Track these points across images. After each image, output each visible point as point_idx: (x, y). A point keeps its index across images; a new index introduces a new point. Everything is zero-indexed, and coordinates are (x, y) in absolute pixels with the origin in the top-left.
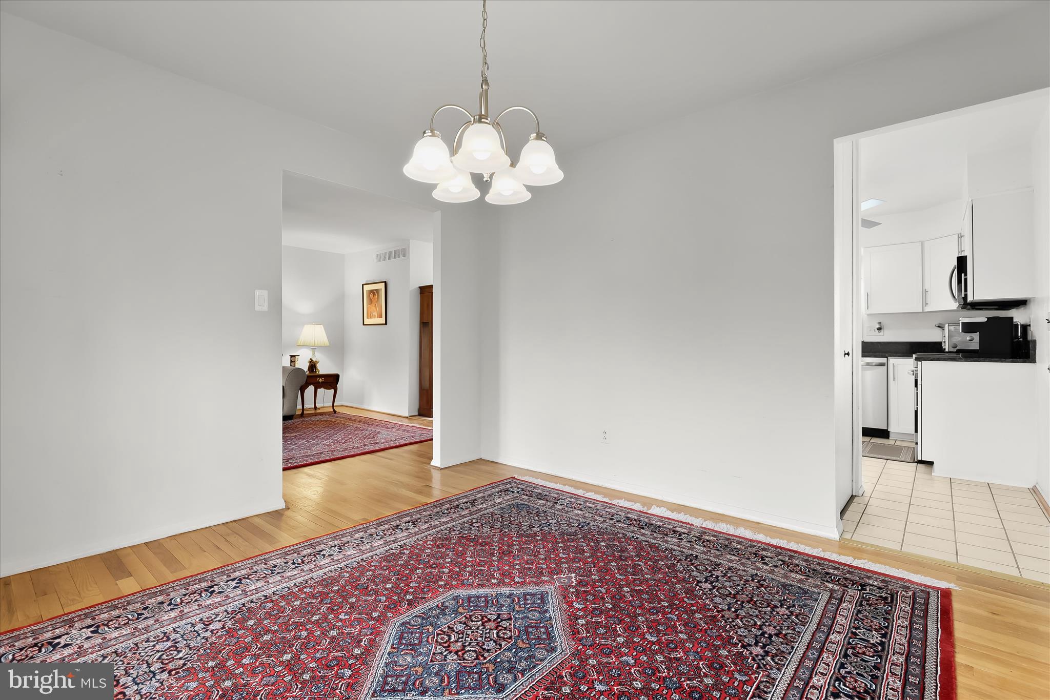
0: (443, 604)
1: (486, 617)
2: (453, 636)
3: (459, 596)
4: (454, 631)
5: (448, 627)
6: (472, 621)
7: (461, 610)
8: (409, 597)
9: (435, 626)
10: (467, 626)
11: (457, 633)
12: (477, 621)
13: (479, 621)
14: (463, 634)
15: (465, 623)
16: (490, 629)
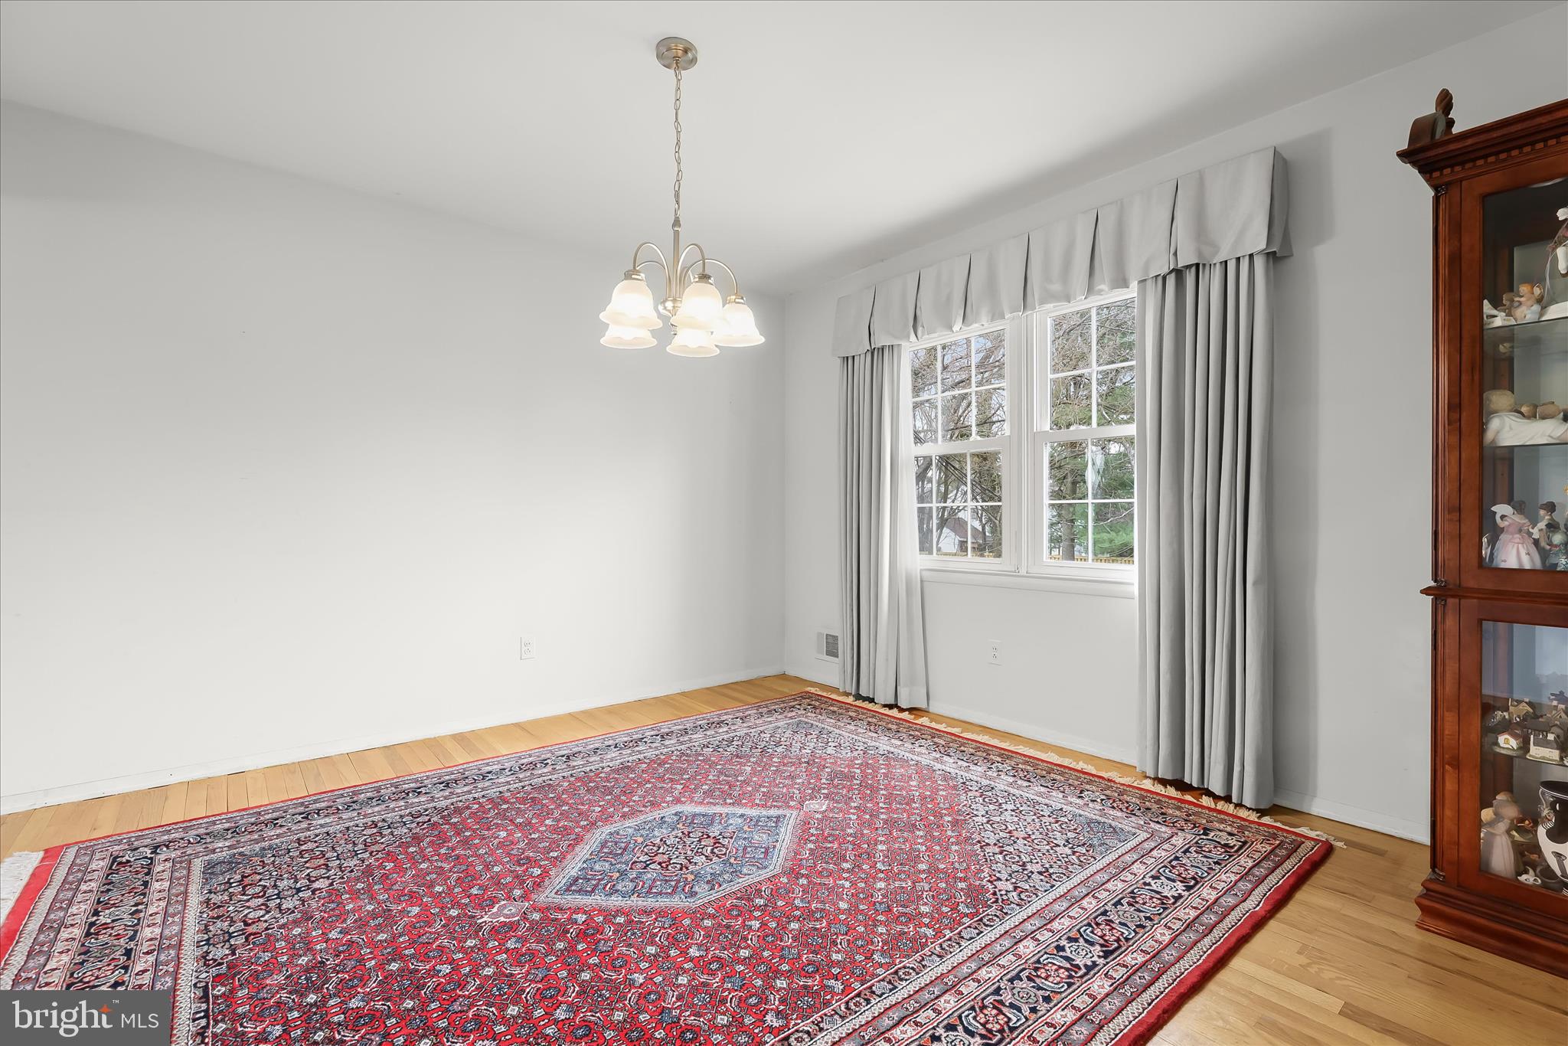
0: (712, 889)
1: (662, 867)
2: (708, 852)
3: (686, 898)
4: (706, 856)
5: (711, 860)
6: (681, 864)
7: (690, 877)
8: (760, 902)
9: (725, 862)
10: (689, 861)
11: (703, 854)
12: (676, 863)
13: (674, 863)
14: (697, 852)
15: (691, 863)
16: (664, 854)
